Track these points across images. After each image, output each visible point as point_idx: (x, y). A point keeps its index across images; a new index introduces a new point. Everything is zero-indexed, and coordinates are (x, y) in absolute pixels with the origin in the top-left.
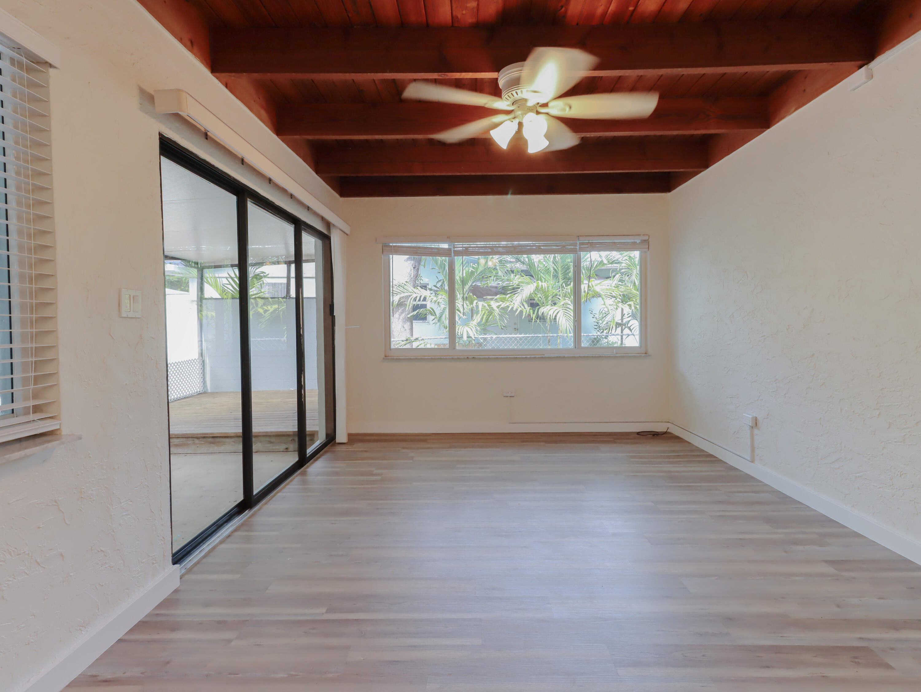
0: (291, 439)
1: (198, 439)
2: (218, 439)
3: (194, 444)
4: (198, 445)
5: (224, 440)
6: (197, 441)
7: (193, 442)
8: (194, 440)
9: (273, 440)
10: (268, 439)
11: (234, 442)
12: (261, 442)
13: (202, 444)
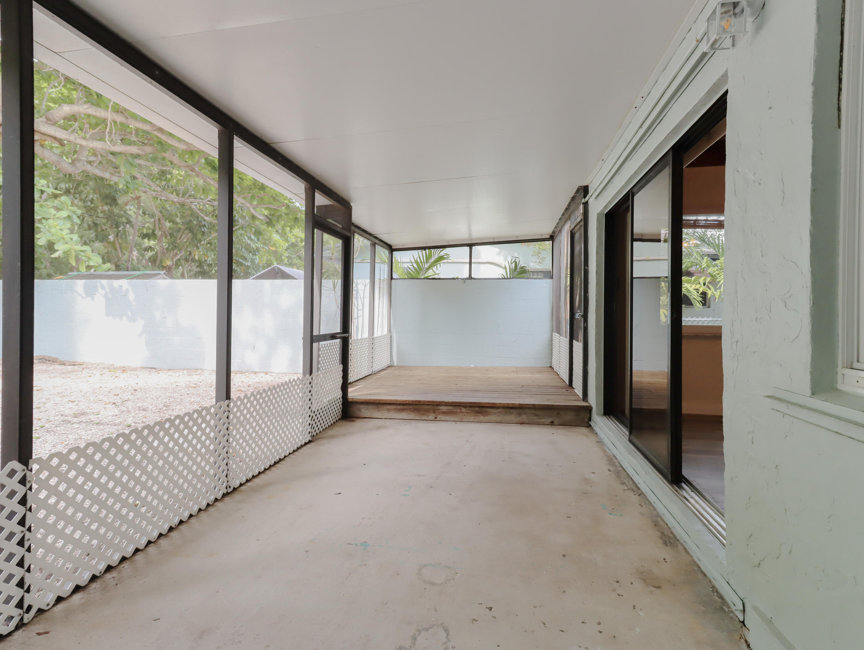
0: (556, 413)
1: (464, 407)
2: (485, 409)
3: (461, 412)
4: (464, 414)
5: (489, 410)
6: (464, 410)
7: (460, 410)
8: (461, 409)
9: (538, 412)
10: (532, 411)
11: (500, 412)
12: (526, 414)
13: (469, 412)
